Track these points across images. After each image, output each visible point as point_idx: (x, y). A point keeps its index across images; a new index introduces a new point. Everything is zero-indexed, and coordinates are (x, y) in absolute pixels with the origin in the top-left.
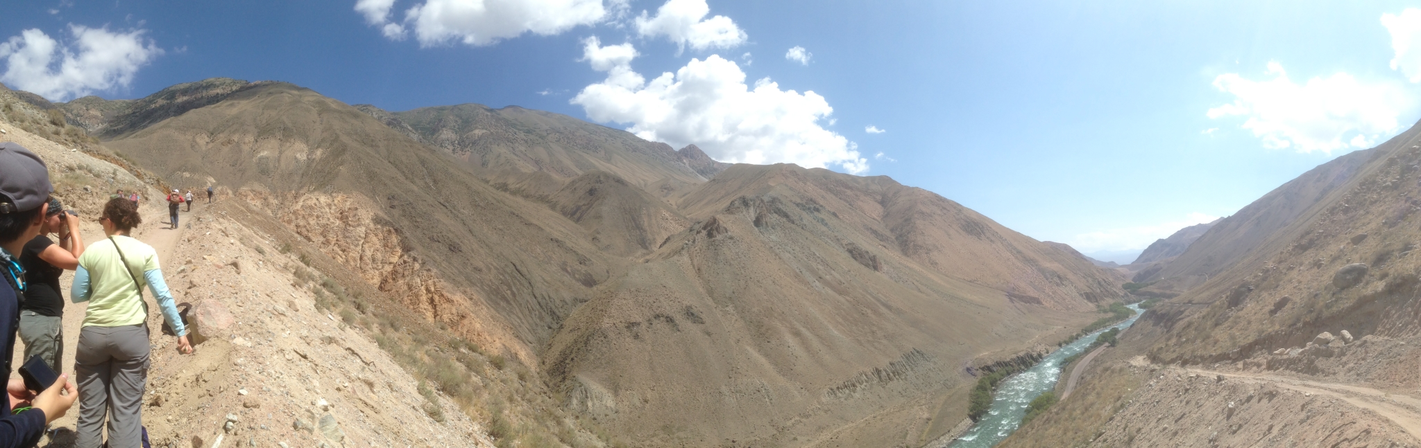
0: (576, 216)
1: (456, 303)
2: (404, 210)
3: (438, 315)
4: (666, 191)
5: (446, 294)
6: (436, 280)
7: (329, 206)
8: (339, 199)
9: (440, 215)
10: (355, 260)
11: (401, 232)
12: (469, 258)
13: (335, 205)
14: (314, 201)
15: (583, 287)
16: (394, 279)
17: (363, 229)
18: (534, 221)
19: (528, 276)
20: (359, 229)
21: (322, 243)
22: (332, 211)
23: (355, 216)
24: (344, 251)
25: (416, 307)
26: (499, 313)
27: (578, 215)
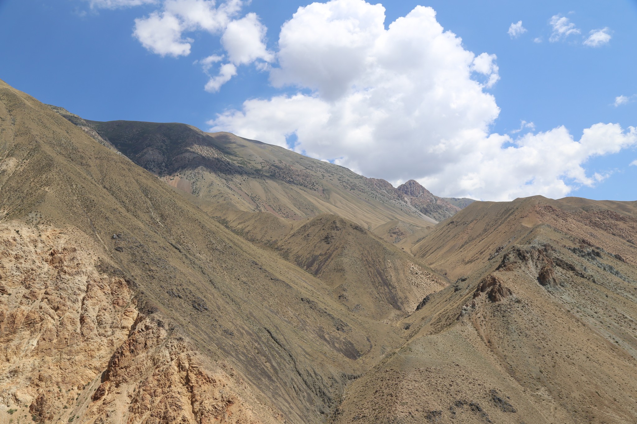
1: (218, 383)
2: (133, 254)
3: (196, 400)
4: (395, 236)
5: (205, 372)
6: (190, 352)
7: (34, 242)
8: (48, 233)
9: (174, 262)
10: (73, 323)
11: (135, 285)
12: (217, 318)
13: (42, 242)
14: (13, 234)
15: (347, 359)
16: (132, 351)
17: (84, 279)
19: (287, 347)
20: (78, 278)
21: (24, 296)
22: (39, 251)
23: (73, 259)
24: (56, 309)
25: (166, 390)
26: (263, 392)
27: (315, 266)
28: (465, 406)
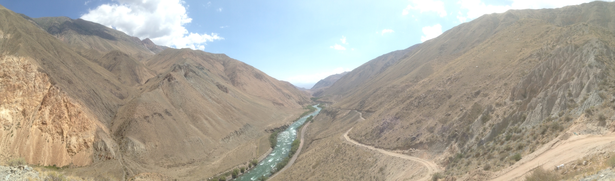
0: (110, 69)
1: (76, 107)
2: (49, 65)
3: (69, 112)
4: (140, 58)
5: (72, 103)
6: (67, 97)
7: (18, 62)
8: (22, 59)
9: (62, 68)
10: (32, 87)
11: (49, 75)
12: (76, 86)
13: (20, 62)
14: (11, 60)
15: (120, 100)
16: (49, 96)
17: (34, 74)
18: (98, 72)
19: (100, 95)
20: (32, 73)
21: (17, 79)
22: (20, 65)
23: (30, 67)
24: (26, 83)
25: (60, 108)
26: (91, 110)
27: (111, 68)
28: (157, 114)
